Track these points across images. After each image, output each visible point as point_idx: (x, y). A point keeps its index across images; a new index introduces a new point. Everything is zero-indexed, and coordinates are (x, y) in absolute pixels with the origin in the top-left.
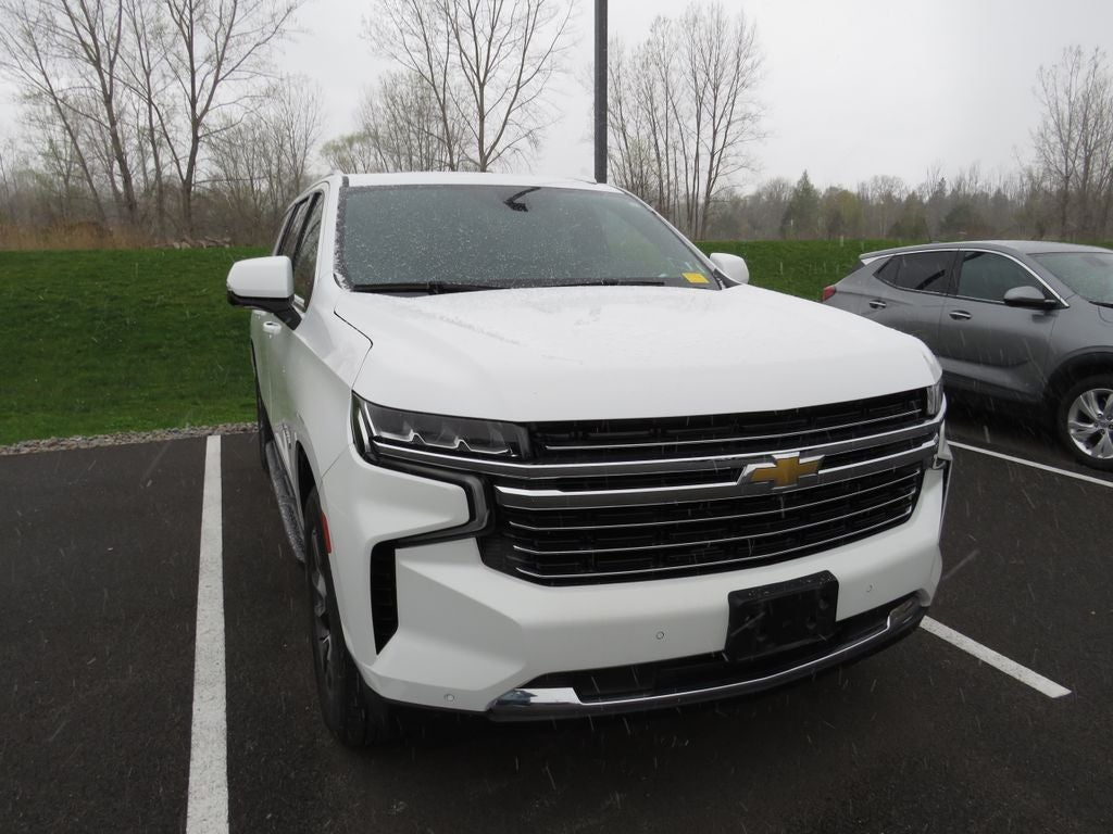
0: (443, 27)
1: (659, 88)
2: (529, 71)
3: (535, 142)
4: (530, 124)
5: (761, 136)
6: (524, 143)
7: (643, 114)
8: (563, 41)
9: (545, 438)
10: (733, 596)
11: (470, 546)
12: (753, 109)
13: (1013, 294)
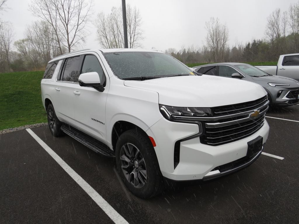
0: (54, 8)
1: (115, 26)
2: (80, 21)
3: (84, 41)
4: (82, 36)
5: (143, 38)
6: (81, 41)
7: (112, 33)
8: (89, 13)
9: (215, 110)
10: (248, 143)
11: (198, 139)
12: (140, 31)
13: (233, 75)
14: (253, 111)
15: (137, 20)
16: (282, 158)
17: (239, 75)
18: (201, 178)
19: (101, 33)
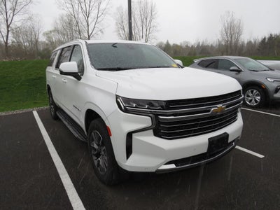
2: (100, 14)
3: (102, 32)
4: (101, 28)
5: (157, 31)
6: (99, 33)
8: (108, 6)
9: (170, 104)
10: (209, 139)
11: (151, 131)
12: (155, 24)
13: (231, 68)
14: (217, 107)
15: (153, 13)
16: (261, 156)
17: (236, 68)
18: (154, 170)
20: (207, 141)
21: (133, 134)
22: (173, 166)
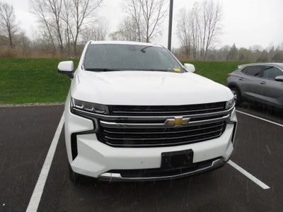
3: (161, 34)
4: (160, 30)
6: (158, 34)
9: (113, 109)
10: (162, 154)
11: (94, 135)
12: (220, 26)
14: (174, 118)
15: (219, 14)
18: (96, 176)
19: (180, 28)
20: (160, 155)
21: (78, 136)
22: (118, 175)
